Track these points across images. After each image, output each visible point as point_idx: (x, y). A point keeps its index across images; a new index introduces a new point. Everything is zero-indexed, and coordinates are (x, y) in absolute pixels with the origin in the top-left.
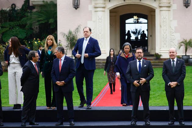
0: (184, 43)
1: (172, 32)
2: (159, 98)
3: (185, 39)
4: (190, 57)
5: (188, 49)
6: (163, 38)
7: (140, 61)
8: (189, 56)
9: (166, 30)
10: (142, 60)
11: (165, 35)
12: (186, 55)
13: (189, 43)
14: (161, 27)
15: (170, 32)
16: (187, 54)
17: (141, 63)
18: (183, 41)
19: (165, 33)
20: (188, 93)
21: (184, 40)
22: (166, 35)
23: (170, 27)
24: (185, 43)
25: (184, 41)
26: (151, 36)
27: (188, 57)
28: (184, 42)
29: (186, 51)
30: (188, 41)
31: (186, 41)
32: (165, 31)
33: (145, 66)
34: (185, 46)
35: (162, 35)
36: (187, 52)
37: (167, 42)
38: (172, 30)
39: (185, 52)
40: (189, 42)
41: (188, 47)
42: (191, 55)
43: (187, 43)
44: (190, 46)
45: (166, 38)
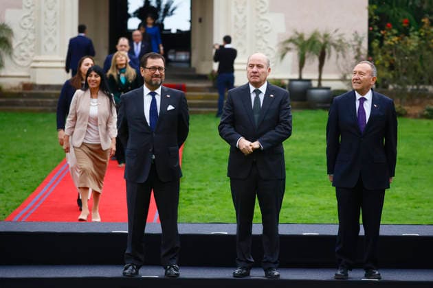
0: (296, 44)
1: (262, 10)
2: (215, 202)
3: (299, 32)
4: (311, 85)
5: (307, 62)
6: (236, 26)
7: (153, 94)
8: (309, 81)
9: (245, 4)
10: (158, 91)
11: (240, 17)
12: (300, 79)
13: (310, 44)
15: (257, 10)
16: (305, 76)
17: (158, 99)
18: (293, 38)
19: (241, 13)
20: (300, 189)
21: (297, 33)
22: (245, 17)
24: (300, 43)
25: (297, 36)
26: (200, 20)
27: (306, 83)
28: (297, 41)
29: (301, 65)
30: (306, 37)
31: (301, 37)
32: (240, 7)
33: (170, 108)
34: (299, 50)
35: (233, 18)
36: (304, 70)
38: (262, 4)
39: (297, 68)
40: (309, 40)
41: (307, 54)
42: (315, 80)
43: (305, 42)
44: (312, 52)
45: (244, 27)
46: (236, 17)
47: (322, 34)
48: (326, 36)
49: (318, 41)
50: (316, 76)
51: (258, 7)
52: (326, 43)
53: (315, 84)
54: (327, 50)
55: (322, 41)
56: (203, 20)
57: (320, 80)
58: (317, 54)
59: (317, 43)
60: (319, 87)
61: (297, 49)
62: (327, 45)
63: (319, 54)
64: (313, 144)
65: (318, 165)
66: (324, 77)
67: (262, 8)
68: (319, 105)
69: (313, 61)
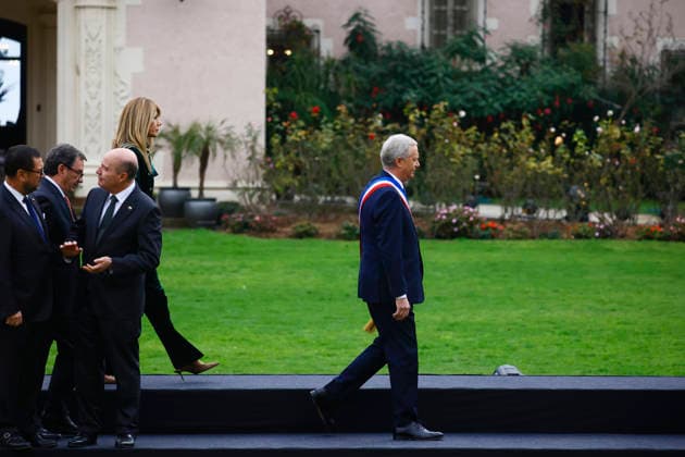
0: (169, 140)
1: (123, 94)
3: (174, 124)
4: (189, 195)
5: (184, 163)
6: (87, 116)
8: (188, 189)
9: (99, 86)
11: (93, 104)
12: (175, 187)
13: (188, 141)
14: (78, 72)
15: (116, 94)
16: (181, 184)
18: (166, 132)
19: (93, 98)
21: (170, 125)
22: (100, 104)
23: (116, 74)
24: (174, 138)
25: (170, 129)
26: (39, 108)
27: (182, 193)
28: (170, 136)
29: (176, 168)
30: (183, 131)
31: (176, 131)
32: (93, 89)
34: (173, 149)
35: (83, 105)
36: (180, 175)
37: (99, 131)
38: (122, 87)
39: (171, 173)
40: (187, 135)
41: (184, 153)
42: (194, 188)
43: (180, 137)
44: (190, 152)
45: (98, 117)
46: (86, 103)
47: (204, 127)
48: (209, 129)
49: (199, 136)
50: (196, 184)
51: (118, 90)
52: (209, 138)
53: (195, 194)
54: (210, 149)
55: (204, 136)
56: (42, 108)
57: (201, 189)
58: (197, 154)
59: (197, 139)
60: (201, 198)
61: (170, 148)
62: (211, 142)
63: (200, 153)
64: (192, 273)
65: (198, 301)
66: (206, 184)
67: (122, 91)
68: (199, 222)
69: (192, 163)
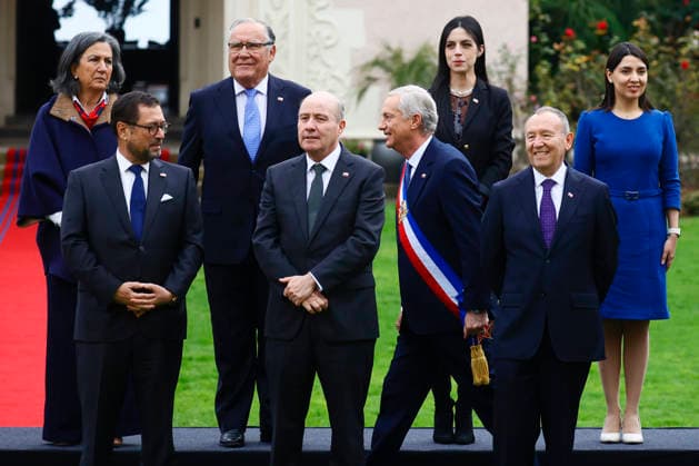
0: (388, 70)
3: (394, 46)
13: (416, 68)
18: (381, 58)
19: (277, 9)
21: (389, 48)
22: (287, 16)
24: (395, 67)
25: (389, 54)
26: (197, 23)
28: (389, 63)
30: (408, 57)
31: (397, 56)
40: (413, 63)
43: (404, 65)
56: (202, 22)
